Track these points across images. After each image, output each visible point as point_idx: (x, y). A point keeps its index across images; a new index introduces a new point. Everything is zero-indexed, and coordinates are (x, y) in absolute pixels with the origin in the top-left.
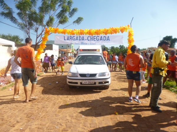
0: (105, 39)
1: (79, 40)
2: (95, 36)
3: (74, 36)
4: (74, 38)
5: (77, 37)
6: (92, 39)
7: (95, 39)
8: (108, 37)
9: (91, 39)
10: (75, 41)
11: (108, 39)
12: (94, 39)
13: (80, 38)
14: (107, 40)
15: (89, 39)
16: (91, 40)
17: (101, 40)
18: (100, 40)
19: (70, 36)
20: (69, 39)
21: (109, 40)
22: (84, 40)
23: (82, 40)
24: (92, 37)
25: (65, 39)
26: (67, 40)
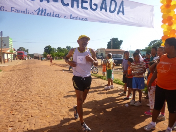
6: (75, 3)
8: (122, 3)
12: (83, 2)
14: (118, 13)
15: (65, 2)
18: (101, 9)
21: (123, 14)
23: (41, 1)
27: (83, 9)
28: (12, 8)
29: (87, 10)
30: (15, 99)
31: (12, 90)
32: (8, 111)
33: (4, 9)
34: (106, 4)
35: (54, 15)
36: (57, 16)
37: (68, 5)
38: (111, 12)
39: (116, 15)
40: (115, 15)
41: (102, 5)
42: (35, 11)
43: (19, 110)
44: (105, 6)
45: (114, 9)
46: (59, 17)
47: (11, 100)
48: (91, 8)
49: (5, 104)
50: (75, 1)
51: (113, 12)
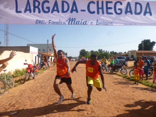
0: (138, 11)
1: (63, 11)
2: (111, 2)
3: (48, 2)
4: (46, 5)
5: (56, 4)
6: (100, 10)
7: (111, 8)
8: (148, 4)
9: (98, 8)
10: (50, 13)
12: (107, 8)
14: (145, 14)
15: (92, 11)
16: (98, 13)
17: (129, 14)
18: (126, 12)
19: (34, 1)
20: (32, 8)
21: (151, 15)
22: (77, 11)
23: (71, 12)
24: (102, 2)
25: (18, 10)
26: (25, 12)
27: (108, 14)
28: (49, 21)
29: (112, 15)
30: (52, 93)
31: (51, 85)
32: (46, 101)
33: (44, 23)
34: (130, 7)
35: (82, 23)
36: (85, 23)
37: (94, 12)
38: (137, 14)
39: (143, 16)
40: (141, 17)
42: (67, 21)
43: (53, 102)
44: (130, 9)
46: (86, 24)
47: (49, 93)
48: (116, 12)
49: (44, 96)
50: (100, 8)
51: (139, 14)
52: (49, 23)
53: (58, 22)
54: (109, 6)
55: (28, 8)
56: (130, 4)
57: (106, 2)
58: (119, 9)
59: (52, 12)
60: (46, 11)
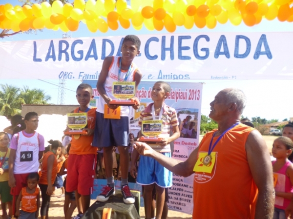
2: (188, 37)
3: (81, 42)
4: (78, 47)
5: (93, 45)
6: (168, 53)
7: (187, 48)
8: (263, 38)
9: (164, 49)
10: (83, 61)
11: (263, 49)
12: (181, 48)
13: (108, 45)
14: (256, 56)
15: (152, 54)
16: (163, 58)
17: (222, 57)
18: (217, 54)
19: (61, 43)
20: (57, 53)
21: (270, 56)
24: (172, 38)
25: (37, 57)
26: (47, 59)
27: (182, 59)
29: (188, 61)
33: (71, 76)
34: (226, 45)
37: (156, 57)
38: (240, 58)
39: (252, 61)
41: (218, 47)
44: (224, 49)
45: (246, 51)
48: (197, 56)
50: (168, 49)
51: (244, 56)
52: (80, 76)
53: (94, 74)
54: (183, 45)
55: (51, 54)
56: (225, 40)
57: (179, 37)
58: (203, 50)
59: (86, 59)
60: (77, 58)
